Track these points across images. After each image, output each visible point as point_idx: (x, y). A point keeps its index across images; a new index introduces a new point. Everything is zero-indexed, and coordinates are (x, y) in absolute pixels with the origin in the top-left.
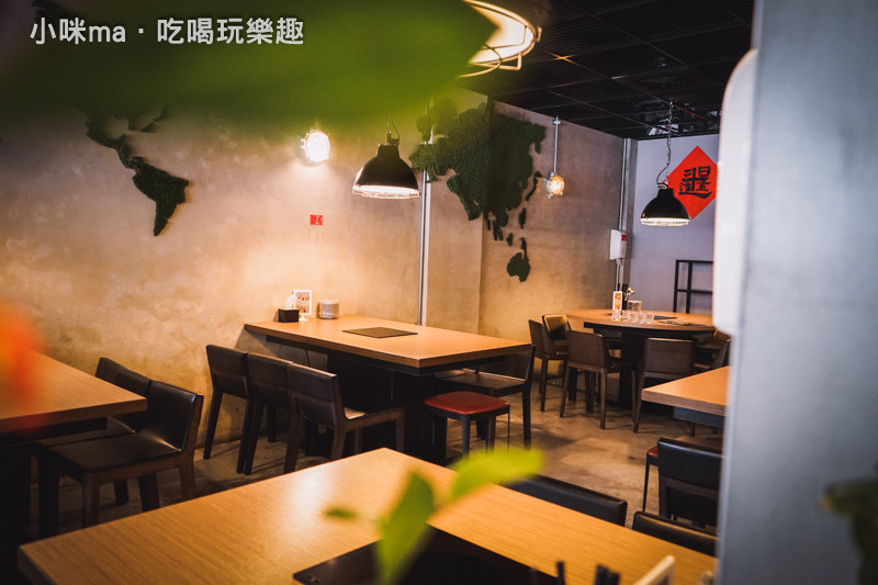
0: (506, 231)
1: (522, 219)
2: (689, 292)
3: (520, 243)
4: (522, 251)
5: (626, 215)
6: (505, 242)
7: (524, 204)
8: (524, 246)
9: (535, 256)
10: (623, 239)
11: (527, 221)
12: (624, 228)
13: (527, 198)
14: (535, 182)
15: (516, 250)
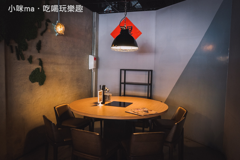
0: (27, 54)
1: (39, 47)
2: (125, 83)
3: (38, 61)
4: (40, 67)
5: (95, 49)
6: (26, 61)
7: (40, 38)
8: (41, 63)
9: (49, 69)
10: (95, 60)
11: (42, 48)
12: (95, 54)
13: (42, 34)
14: (47, 25)
15: (35, 66)
